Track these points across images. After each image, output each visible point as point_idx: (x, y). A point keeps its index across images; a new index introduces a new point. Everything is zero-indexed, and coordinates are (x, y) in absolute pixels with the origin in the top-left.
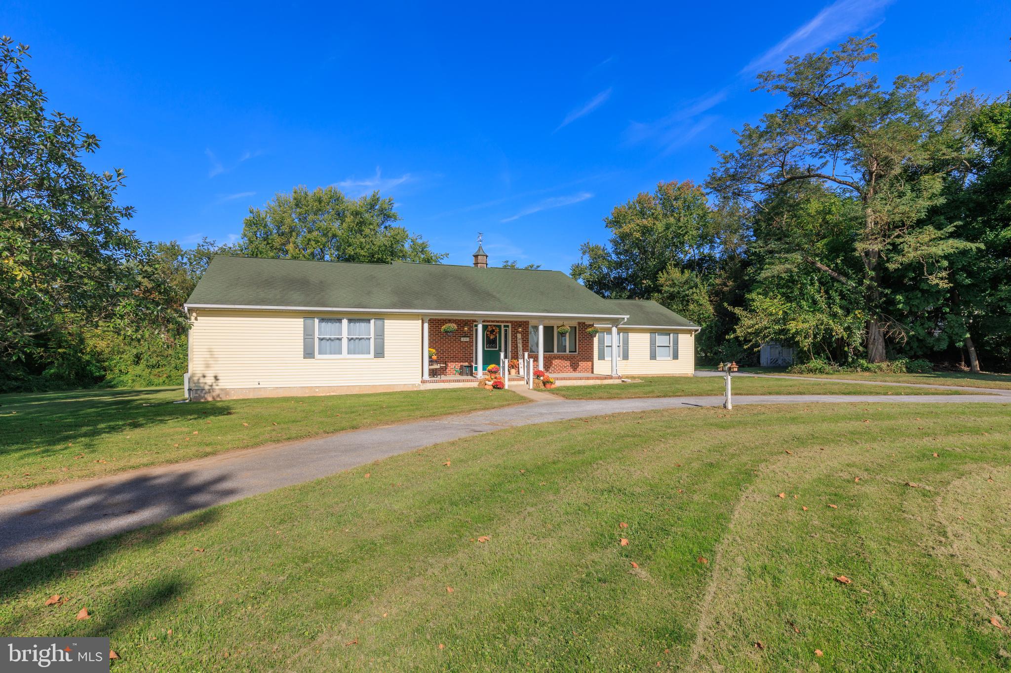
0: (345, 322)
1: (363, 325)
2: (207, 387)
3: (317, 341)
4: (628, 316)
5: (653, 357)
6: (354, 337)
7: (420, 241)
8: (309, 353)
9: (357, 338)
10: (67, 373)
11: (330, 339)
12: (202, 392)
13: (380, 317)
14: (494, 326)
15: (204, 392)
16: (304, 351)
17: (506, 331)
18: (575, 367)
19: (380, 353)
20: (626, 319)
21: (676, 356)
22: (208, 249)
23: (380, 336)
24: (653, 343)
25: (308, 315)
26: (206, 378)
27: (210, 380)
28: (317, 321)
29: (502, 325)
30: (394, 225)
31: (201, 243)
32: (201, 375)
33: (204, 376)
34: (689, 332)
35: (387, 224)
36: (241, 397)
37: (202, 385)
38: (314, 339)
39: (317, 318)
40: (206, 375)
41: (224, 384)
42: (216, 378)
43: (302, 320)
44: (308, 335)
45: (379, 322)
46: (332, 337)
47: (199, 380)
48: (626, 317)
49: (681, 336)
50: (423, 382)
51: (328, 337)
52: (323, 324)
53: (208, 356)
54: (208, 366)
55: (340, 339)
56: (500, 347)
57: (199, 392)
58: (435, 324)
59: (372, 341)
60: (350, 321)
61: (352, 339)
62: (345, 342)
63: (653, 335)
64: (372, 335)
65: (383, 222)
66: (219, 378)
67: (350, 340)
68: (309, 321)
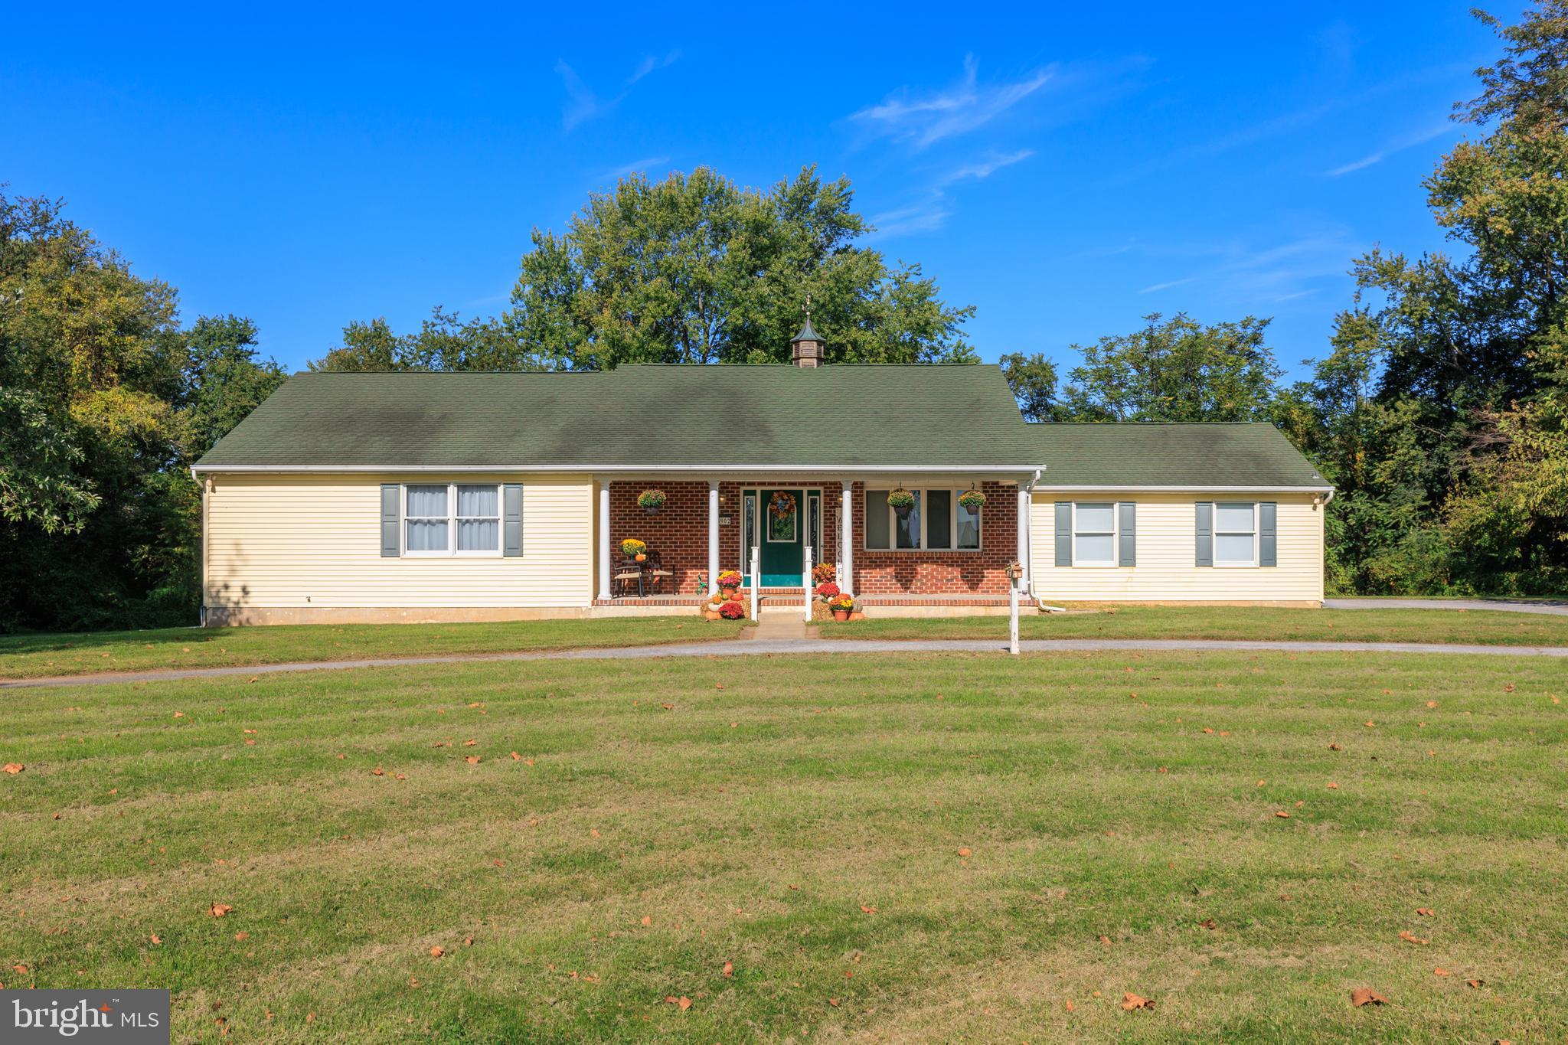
0: (452, 490)
1: (486, 495)
2: (231, 605)
3: (403, 526)
4: (1044, 467)
5: (1204, 558)
6: (472, 518)
7: (914, 280)
8: (389, 549)
9: (475, 520)
10: (185, 593)
11: (429, 522)
12: (222, 613)
13: (516, 480)
14: (786, 492)
15: (226, 613)
16: (383, 544)
17: (814, 502)
18: (973, 581)
19: (514, 548)
20: (1038, 473)
21: (1269, 558)
22: (444, 332)
23: (515, 515)
24: (1203, 529)
25: (388, 480)
26: (231, 589)
27: (235, 594)
28: (403, 489)
29: (805, 489)
30: (859, 243)
31: (430, 319)
32: (221, 584)
33: (226, 587)
34: (1307, 498)
35: (842, 243)
36: (282, 622)
37: (223, 601)
38: (398, 522)
39: (404, 484)
40: (230, 584)
41: (255, 601)
42: (245, 591)
43: (379, 488)
44: (388, 514)
45: (513, 490)
46: (434, 518)
47: (218, 592)
48: (1038, 469)
49: (1283, 511)
50: (596, 601)
51: (425, 518)
52: (417, 496)
53: (234, 552)
54: (233, 571)
55: (445, 522)
56: (800, 536)
57: (219, 613)
58: (623, 492)
59: (501, 524)
60: (462, 488)
61: (467, 521)
62: (452, 527)
63: (1204, 508)
64: (500, 515)
65: (830, 239)
66: (249, 589)
67: (462, 523)
68: (390, 490)
